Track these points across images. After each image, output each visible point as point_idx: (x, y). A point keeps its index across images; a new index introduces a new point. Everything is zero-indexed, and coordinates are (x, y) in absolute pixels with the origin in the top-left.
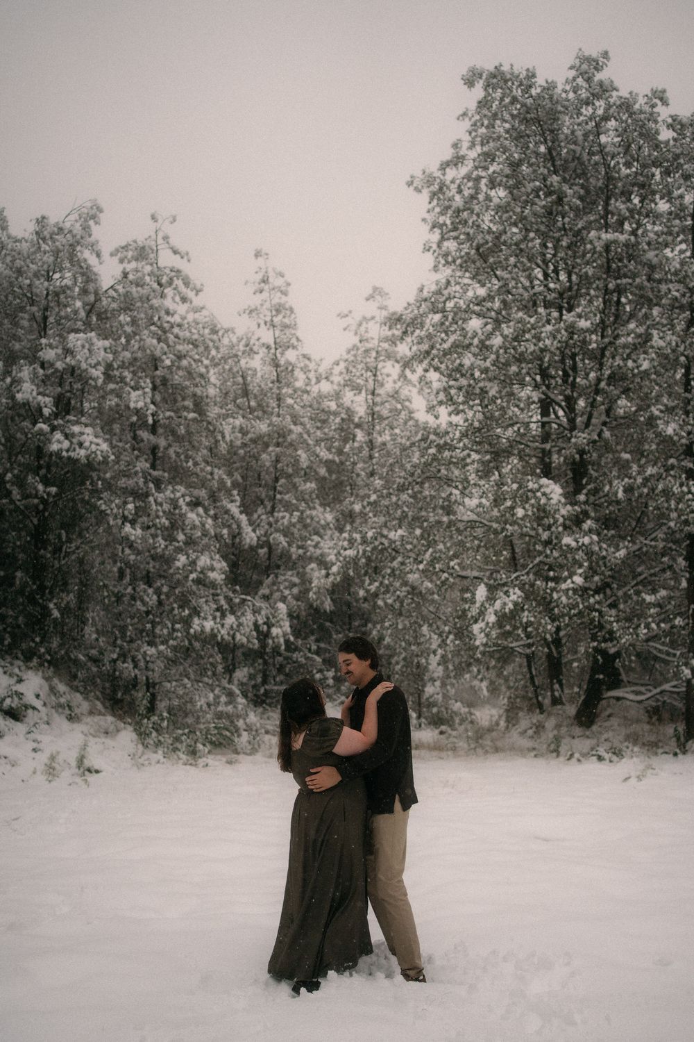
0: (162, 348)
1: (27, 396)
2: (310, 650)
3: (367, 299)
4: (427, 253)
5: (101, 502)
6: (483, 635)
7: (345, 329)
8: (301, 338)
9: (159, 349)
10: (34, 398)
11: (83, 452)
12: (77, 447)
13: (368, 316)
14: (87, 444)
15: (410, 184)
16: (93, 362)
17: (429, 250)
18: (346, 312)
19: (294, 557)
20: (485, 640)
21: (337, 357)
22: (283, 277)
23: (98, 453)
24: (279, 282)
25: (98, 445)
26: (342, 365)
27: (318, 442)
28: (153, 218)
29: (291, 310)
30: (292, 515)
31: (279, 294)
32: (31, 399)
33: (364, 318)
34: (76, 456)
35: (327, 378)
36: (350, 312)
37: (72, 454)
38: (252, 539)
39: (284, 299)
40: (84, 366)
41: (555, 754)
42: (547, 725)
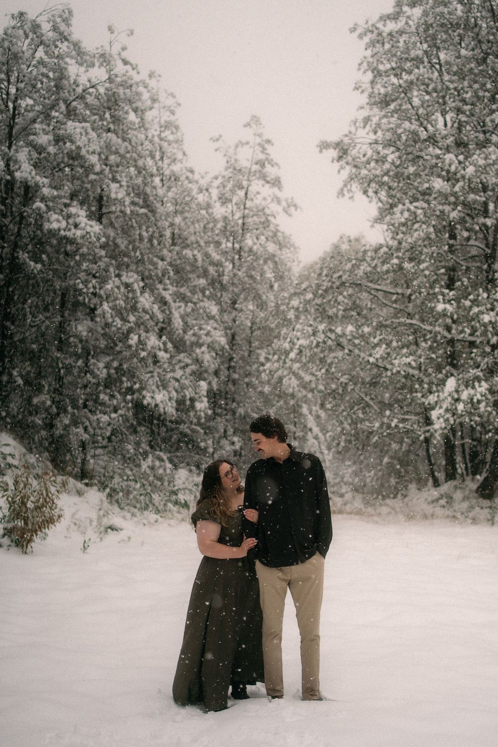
0: (126, 147)
1: (25, 175)
2: (191, 422)
3: (245, 126)
4: (356, 91)
5: (78, 281)
6: (442, 420)
7: (216, 150)
8: (187, 153)
9: (123, 148)
10: (32, 178)
11: (79, 233)
12: (72, 227)
13: (244, 141)
14: (82, 225)
15: (353, 30)
16: (91, 149)
17: (358, 89)
18: (217, 137)
19: (188, 343)
20: (443, 425)
21: (217, 173)
22: (174, 97)
23: (92, 234)
24: (170, 102)
25: (91, 226)
26: (220, 180)
27: (207, 243)
28: (110, 29)
29: (177, 128)
30: (186, 306)
31: (168, 113)
32: (30, 178)
33: (240, 142)
34: (72, 236)
35: (207, 190)
36: (221, 136)
37: (68, 233)
38: (179, 324)
39: (172, 118)
40: (83, 152)
41: (490, 523)
42: (454, 496)
